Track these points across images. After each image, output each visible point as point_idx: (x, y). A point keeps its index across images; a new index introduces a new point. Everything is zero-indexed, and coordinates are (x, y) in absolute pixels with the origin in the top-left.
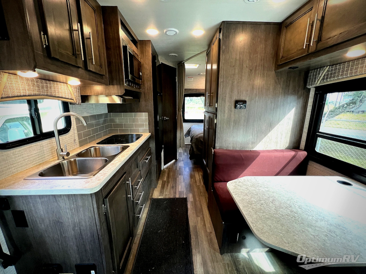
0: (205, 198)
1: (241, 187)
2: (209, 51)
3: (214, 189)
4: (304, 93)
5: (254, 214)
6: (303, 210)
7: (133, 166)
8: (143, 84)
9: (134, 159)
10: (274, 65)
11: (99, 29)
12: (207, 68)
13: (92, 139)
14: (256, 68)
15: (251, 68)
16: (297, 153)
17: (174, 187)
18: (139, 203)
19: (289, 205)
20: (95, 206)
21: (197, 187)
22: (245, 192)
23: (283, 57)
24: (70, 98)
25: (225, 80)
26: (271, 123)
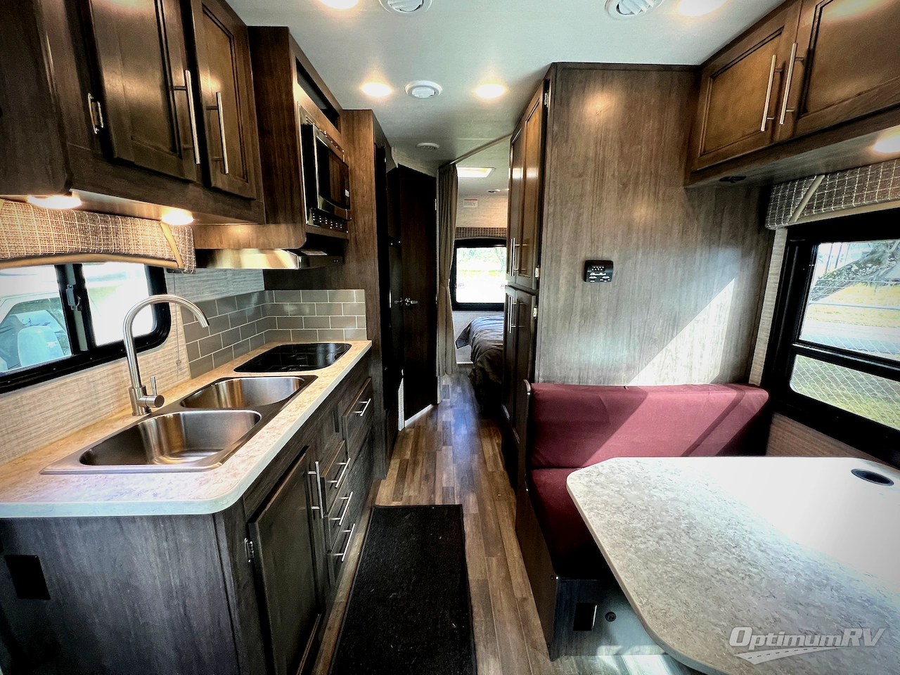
0: (510, 504)
1: (603, 488)
2: (519, 137)
3: (533, 486)
4: (758, 241)
5: (643, 568)
6: (770, 557)
7: (326, 428)
8: (354, 218)
9: (327, 410)
10: (682, 171)
11: (242, 84)
12: (513, 177)
13: (223, 358)
14: (637, 177)
15: (625, 180)
16: (742, 393)
17: (430, 477)
18: (340, 524)
19: (733, 541)
20: (224, 545)
21: (488, 476)
22: (616, 502)
23: (705, 152)
24: (167, 257)
25: (558, 209)
26: (675, 317)
